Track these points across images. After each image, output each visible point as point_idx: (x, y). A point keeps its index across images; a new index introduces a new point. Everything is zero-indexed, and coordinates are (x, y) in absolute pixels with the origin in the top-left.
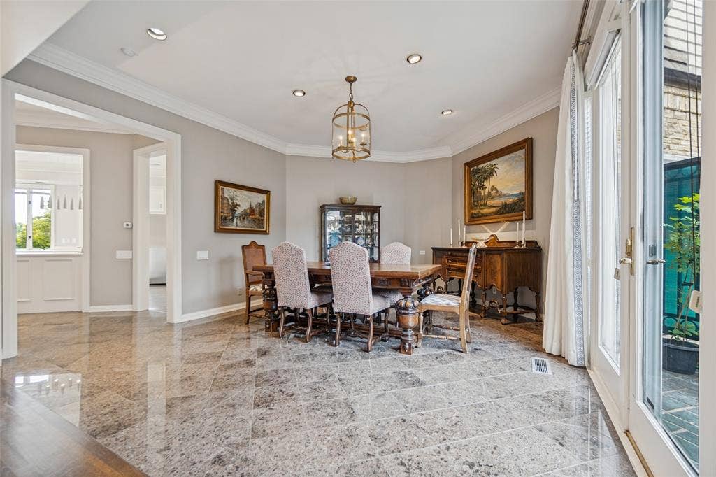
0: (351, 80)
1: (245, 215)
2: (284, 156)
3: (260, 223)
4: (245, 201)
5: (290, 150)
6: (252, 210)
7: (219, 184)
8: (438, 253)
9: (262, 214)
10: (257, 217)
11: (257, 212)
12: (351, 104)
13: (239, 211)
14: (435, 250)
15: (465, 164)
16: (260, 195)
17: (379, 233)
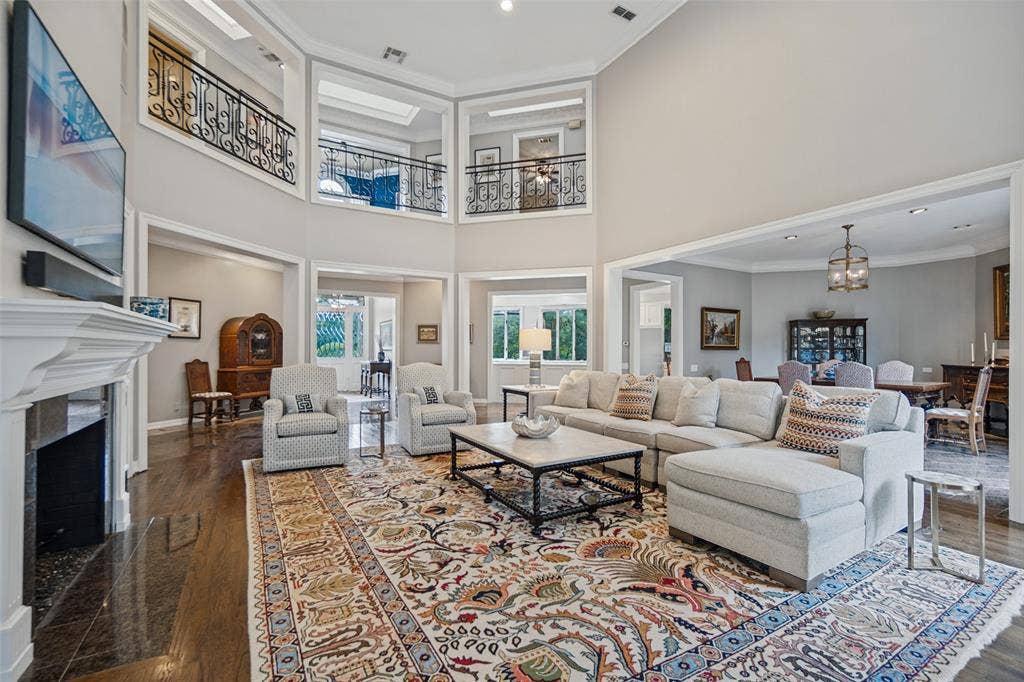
0: (847, 228)
1: (722, 333)
2: (749, 275)
3: (731, 340)
4: (721, 321)
5: (755, 268)
6: (726, 328)
7: (705, 310)
8: (951, 372)
9: (733, 333)
10: (729, 334)
11: (729, 331)
12: (848, 246)
13: (717, 330)
14: (946, 367)
15: (995, 269)
16: (732, 315)
17: (865, 347)
